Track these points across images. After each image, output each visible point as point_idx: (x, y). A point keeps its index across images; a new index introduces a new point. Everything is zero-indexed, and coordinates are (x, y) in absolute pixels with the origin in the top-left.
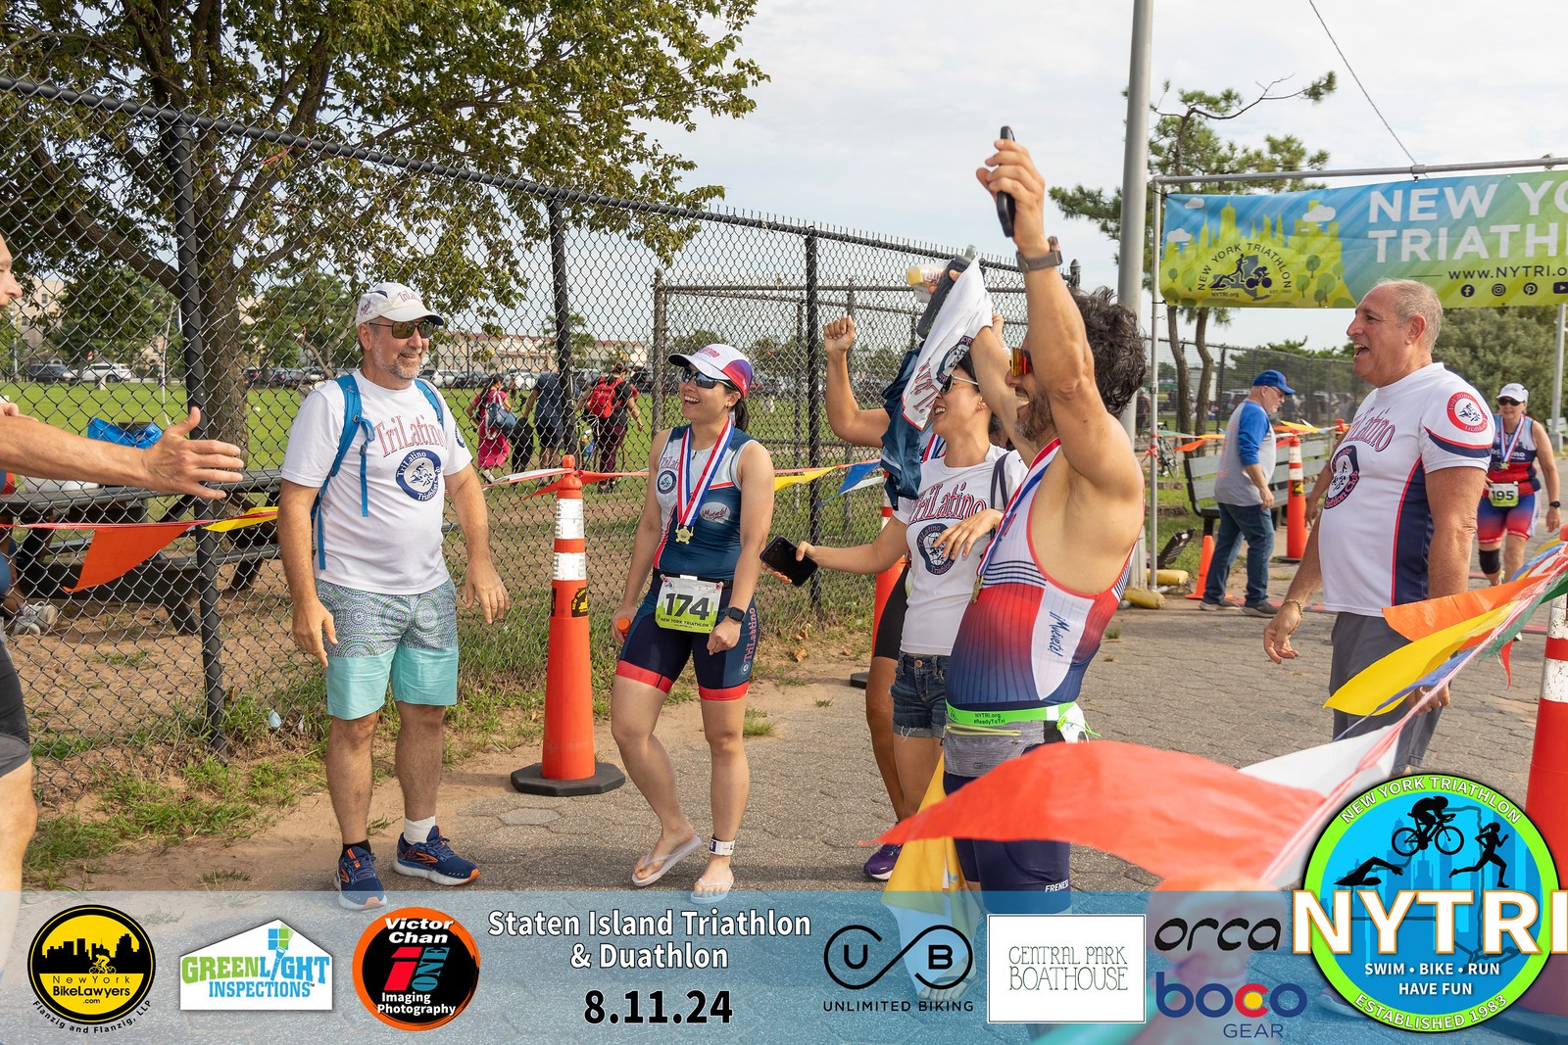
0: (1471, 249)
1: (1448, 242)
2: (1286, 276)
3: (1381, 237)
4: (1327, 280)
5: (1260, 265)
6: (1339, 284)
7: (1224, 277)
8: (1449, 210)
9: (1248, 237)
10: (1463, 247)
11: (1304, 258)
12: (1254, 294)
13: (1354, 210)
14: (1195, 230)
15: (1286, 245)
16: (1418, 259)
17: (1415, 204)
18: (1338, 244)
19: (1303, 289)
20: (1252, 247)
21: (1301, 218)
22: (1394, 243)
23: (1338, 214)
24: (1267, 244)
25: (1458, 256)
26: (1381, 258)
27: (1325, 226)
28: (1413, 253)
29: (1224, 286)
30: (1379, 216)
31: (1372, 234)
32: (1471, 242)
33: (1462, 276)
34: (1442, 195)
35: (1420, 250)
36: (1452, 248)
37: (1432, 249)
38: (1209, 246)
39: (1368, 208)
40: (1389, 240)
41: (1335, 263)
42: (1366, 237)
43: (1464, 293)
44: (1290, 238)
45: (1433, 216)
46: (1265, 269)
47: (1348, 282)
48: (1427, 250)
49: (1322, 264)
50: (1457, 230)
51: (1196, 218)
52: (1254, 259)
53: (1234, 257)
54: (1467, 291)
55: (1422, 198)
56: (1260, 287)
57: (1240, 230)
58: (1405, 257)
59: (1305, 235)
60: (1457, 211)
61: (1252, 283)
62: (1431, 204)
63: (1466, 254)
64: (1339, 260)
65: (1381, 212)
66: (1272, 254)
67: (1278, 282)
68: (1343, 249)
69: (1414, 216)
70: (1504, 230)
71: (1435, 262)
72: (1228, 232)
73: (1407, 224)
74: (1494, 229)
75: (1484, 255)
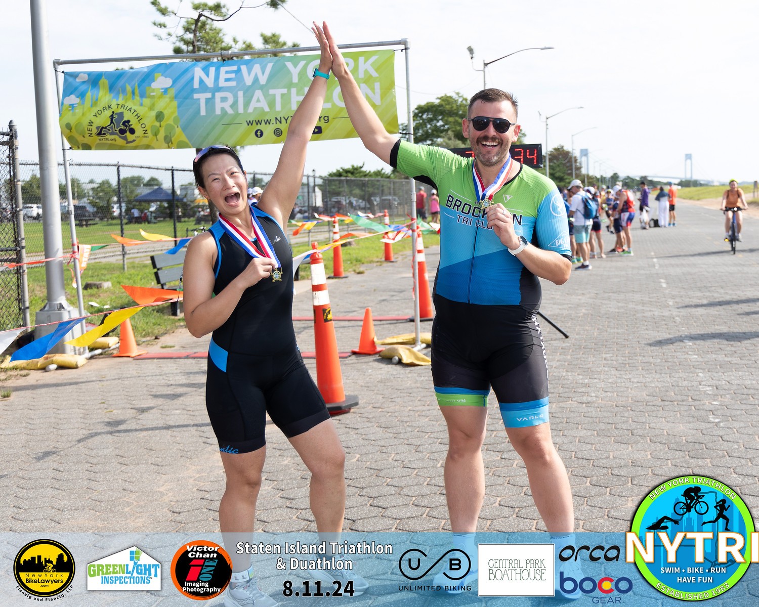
0: (259, 105)
1: (244, 100)
2: (143, 126)
3: (202, 97)
4: (170, 128)
5: (125, 119)
6: (178, 131)
7: (103, 128)
8: (244, 80)
9: (117, 99)
10: (253, 105)
11: (153, 114)
12: (125, 139)
13: (183, 81)
14: (82, 96)
15: (141, 105)
16: (226, 113)
17: (223, 76)
18: (175, 103)
19: (156, 134)
20: (120, 106)
21: (150, 86)
22: (210, 102)
23: (174, 82)
24: (129, 104)
25: (250, 110)
26: (203, 112)
27: (166, 91)
28: (223, 109)
29: (104, 134)
30: (200, 84)
32: (258, 101)
33: (254, 123)
34: (239, 70)
35: (227, 106)
36: (247, 104)
37: (234, 105)
38: (92, 106)
39: (192, 79)
40: (208, 100)
41: (173, 116)
42: (192, 98)
43: (257, 135)
44: (144, 99)
45: (233, 84)
46: (129, 121)
47: (184, 129)
48: (232, 106)
49: (165, 117)
50: (249, 92)
52: (121, 115)
53: (108, 113)
54: (259, 133)
55: (227, 72)
56: (128, 134)
57: (112, 95)
58: (218, 112)
59: (153, 97)
60: (249, 81)
61: (122, 132)
62: (233, 76)
63: (255, 109)
64: (176, 114)
65: (201, 81)
66: (132, 111)
67: (139, 131)
68: (179, 107)
69: (222, 83)
70: (278, 92)
71: (237, 114)
72: (104, 97)
73: (218, 89)
74: (272, 92)
75: (267, 109)
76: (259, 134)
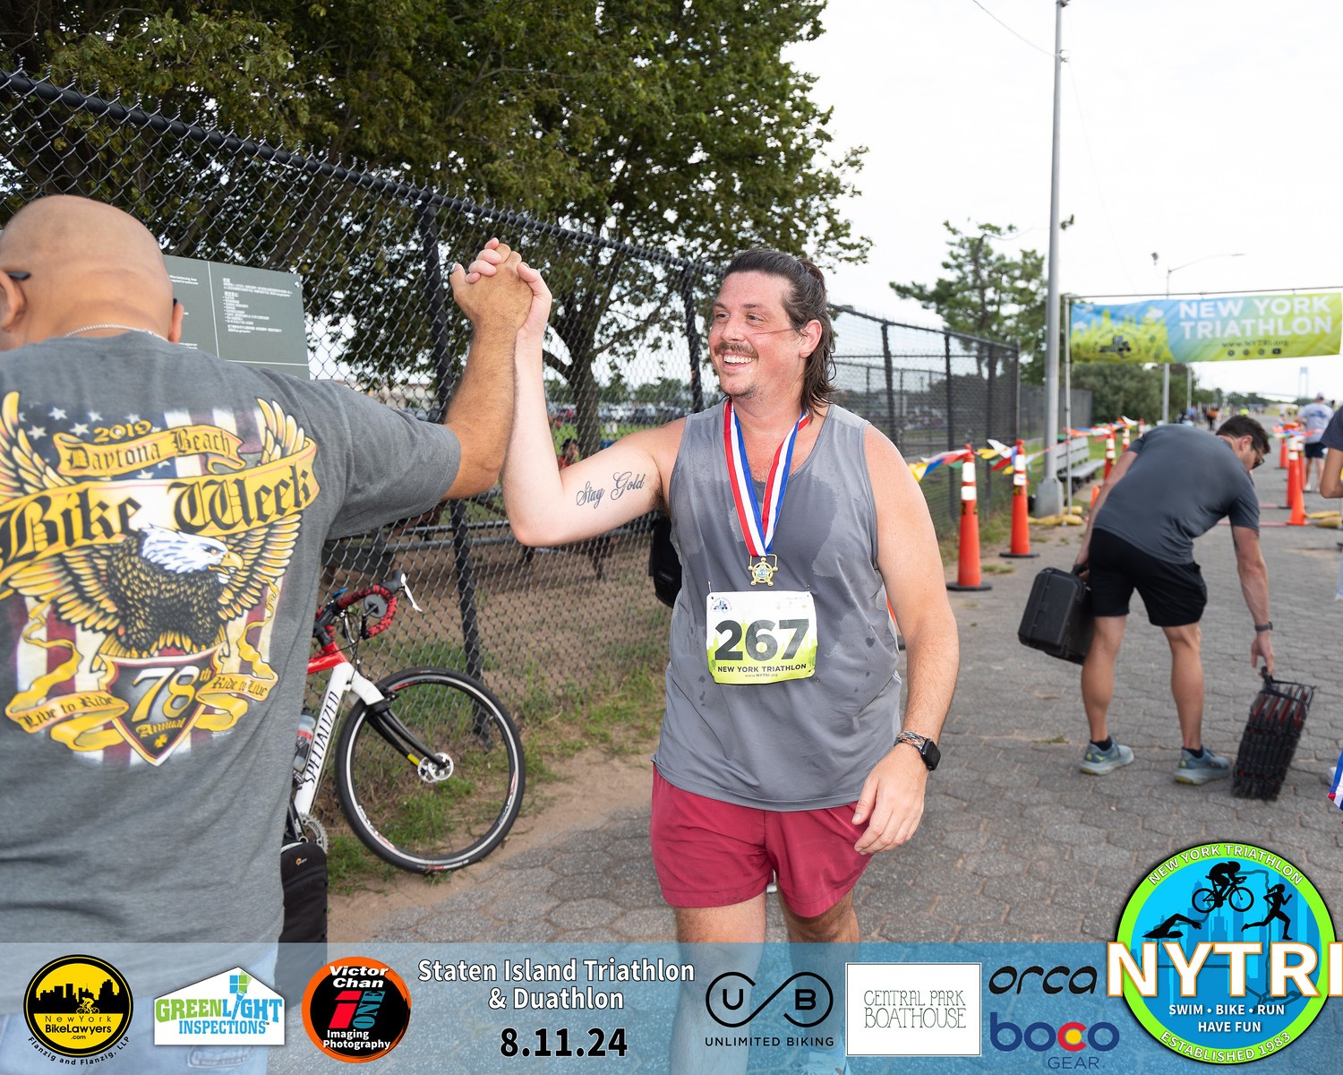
0: (1232, 332)
1: (1221, 327)
3: (1187, 326)
4: (1160, 349)
5: (1124, 342)
6: (1167, 350)
7: (1106, 347)
8: (1220, 313)
9: (1118, 326)
10: (1229, 331)
12: (1122, 356)
13: (1172, 312)
14: (1088, 322)
15: (1138, 330)
17: (1204, 310)
18: (1165, 329)
20: (1120, 331)
21: (1145, 316)
22: (1194, 329)
23: (1165, 313)
24: (1128, 330)
25: (1226, 335)
27: (1158, 320)
28: (1203, 334)
29: (1106, 352)
31: (1182, 324)
32: (1232, 328)
33: (1228, 345)
34: (1216, 305)
35: (1207, 332)
36: (1223, 331)
37: (1213, 332)
38: (1097, 330)
39: (1179, 311)
40: (1191, 327)
42: (1179, 326)
43: (1228, 354)
44: (1140, 326)
45: (1213, 315)
46: (1126, 343)
47: (1171, 349)
48: (1211, 332)
49: (1156, 340)
50: (1225, 322)
51: (1089, 316)
52: (1121, 337)
55: (1207, 307)
56: (1125, 352)
57: (1113, 323)
58: (1200, 336)
59: (1147, 324)
60: (1224, 313)
61: (1121, 350)
62: (1211, 310)
63: (1230, 335)
65: (1187, 314)
66: (1130, 334)
67: (1134, 350)
68: (1168, 332)
70: (1248, 323)
71: (1215, 339)
72: (1107, 323)
73: (1199, 319)
74: (1243, 322)
75: (1239, 335)
76: (1231, 353)
